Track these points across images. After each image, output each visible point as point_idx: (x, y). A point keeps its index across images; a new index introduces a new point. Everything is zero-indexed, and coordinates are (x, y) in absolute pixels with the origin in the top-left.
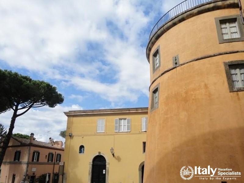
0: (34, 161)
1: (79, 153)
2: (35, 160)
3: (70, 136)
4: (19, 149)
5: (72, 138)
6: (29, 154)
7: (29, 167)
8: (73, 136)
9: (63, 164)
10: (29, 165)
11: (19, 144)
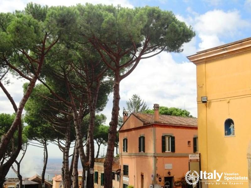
0: (167, 151)
1: (226, 135)
2: (169, 150)
3: (204, 102)
4: (142, 132)
5: (209, 106)
6: (155, 140)
7: (158, 162)
8: (210, 102)
9: (198, 158)
10: (157, 158)
11: (141, 124)
